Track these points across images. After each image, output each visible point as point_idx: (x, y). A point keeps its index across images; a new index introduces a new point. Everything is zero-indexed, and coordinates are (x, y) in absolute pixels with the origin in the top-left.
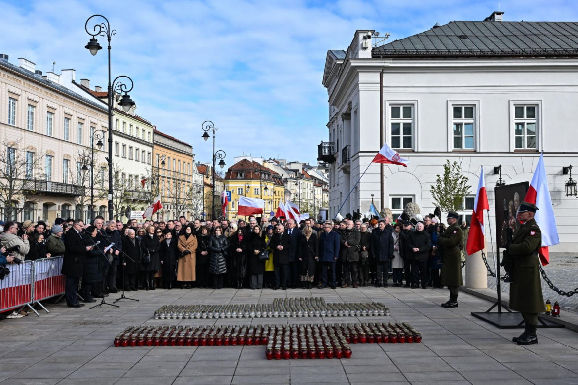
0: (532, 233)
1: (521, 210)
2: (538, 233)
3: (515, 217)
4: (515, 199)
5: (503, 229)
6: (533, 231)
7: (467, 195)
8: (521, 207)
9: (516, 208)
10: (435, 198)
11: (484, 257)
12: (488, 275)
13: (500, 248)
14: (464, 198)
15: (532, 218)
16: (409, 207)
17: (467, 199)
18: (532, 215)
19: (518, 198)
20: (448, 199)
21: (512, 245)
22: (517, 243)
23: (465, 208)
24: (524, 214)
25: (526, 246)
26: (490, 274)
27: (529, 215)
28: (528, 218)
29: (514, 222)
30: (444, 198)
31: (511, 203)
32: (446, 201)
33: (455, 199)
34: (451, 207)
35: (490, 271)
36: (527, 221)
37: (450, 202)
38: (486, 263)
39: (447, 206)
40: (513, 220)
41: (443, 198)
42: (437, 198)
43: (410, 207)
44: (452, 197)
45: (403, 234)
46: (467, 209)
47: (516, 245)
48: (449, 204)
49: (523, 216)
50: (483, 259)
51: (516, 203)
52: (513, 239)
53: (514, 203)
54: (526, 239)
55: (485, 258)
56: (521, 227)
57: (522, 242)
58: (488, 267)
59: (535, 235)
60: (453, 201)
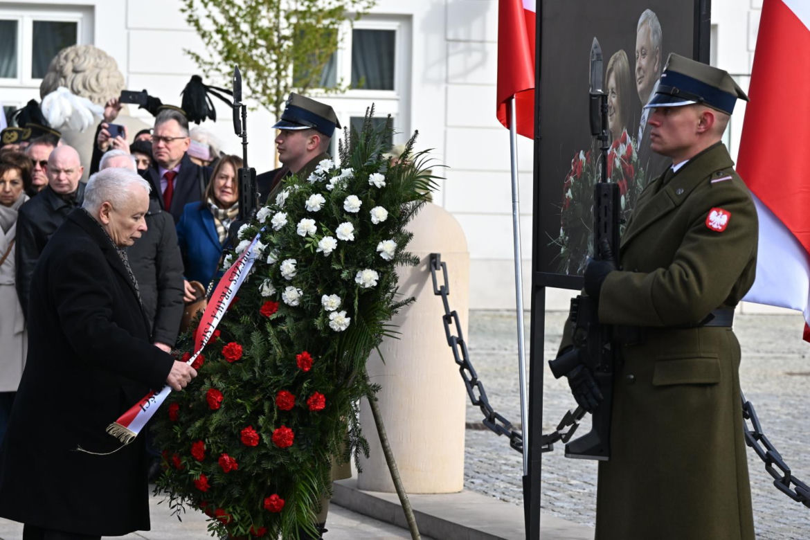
0: (718, 219)
1: (664, 96)
2: (741, 219)
3: (633, 133)
4: (640, 41)
5: (569, 194)
6: (719, 205)
7: (358, 16)
8: (663, 80)
9: (640, 87)
10: (197, 23)
11: (454, 333)
12: (468, 426)
13: (548, 290)
14: (345, 33)
15: (710, 141)
16: (68, 68)
17: (358, 35)
18: (716, 123)
19: (655, 40)
20: (265, 34)
21: (615, 277)
22: (646, 268)
23: (348, 81)
24: (677, 118)
25: (685, 285)
26: (480, 417)
27: (703, 121)
28: (694, 138)
29: (627, 158)
30: (245, 27)
31: (620, 60)
32: (254, 45)
33: (300, 34)
34: (278, 77)
35: (482, 403)
36: (693, 152)
37: (271, 48)
38: (465, 365)
39: (256, 66)
40: (623, 149)
41: (236, 28)
42: (208, 26)
43: (75, 71)
44: (283, 23)
45: (39, 216)
46: (355, 85)
47: (637, 279)
48: (268, 61)
49: (672, 128)
50: (451, 341)
51: (642, 62)
52: (623, 243)
53: (632, 60)
54: (683, 250)
55: (460, 341)
56: (661, 184)
57: (666, 266)
58: (472, 383)
59: (729, 227)
60: (287, 44)
